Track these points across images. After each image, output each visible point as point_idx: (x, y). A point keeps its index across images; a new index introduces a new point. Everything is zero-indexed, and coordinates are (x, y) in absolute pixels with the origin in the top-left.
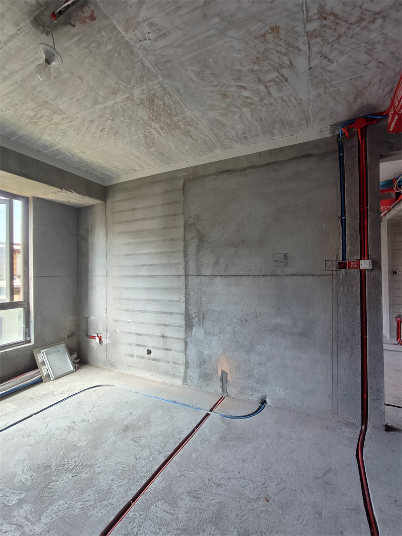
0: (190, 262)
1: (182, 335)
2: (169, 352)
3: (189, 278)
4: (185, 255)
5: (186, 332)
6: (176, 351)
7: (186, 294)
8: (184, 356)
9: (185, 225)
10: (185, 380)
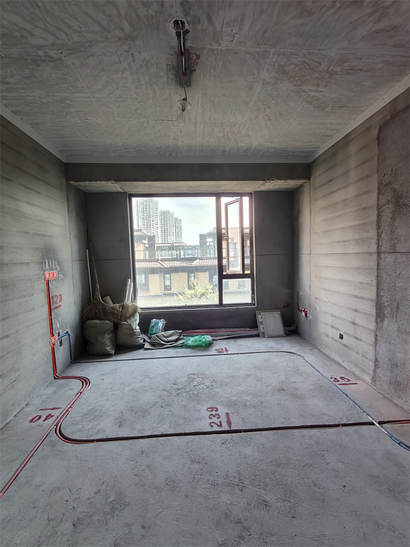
0: (383, 235)
1: (372, 326)
2: (359, 342)
3: (382, 256)
4: (379, 227)
5: (377, 323)
6: (365, 342)
7: (377, 276)
8: (374, 352)
9: (379, 188)
10: (374, 379)
